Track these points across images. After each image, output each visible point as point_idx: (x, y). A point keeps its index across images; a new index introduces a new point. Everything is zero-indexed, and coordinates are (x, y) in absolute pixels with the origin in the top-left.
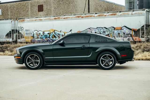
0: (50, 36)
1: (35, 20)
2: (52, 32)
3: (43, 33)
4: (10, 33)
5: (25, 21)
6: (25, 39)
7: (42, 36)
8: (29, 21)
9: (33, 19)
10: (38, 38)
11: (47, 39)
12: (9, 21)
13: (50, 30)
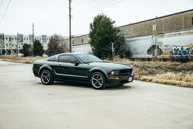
0: (188, 52)
1: (174, 34)
2: (191, 47)
3: (182, 48)
4: (151, 49)
5: (165, 36)
6: (163, 55)
7: (180, 52)
8: (168, 36)
9: (173, 33)
10: (176, 54)
11: (185, 55)
12: (150, 36)
13: (189, 45)
